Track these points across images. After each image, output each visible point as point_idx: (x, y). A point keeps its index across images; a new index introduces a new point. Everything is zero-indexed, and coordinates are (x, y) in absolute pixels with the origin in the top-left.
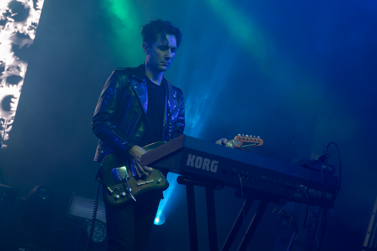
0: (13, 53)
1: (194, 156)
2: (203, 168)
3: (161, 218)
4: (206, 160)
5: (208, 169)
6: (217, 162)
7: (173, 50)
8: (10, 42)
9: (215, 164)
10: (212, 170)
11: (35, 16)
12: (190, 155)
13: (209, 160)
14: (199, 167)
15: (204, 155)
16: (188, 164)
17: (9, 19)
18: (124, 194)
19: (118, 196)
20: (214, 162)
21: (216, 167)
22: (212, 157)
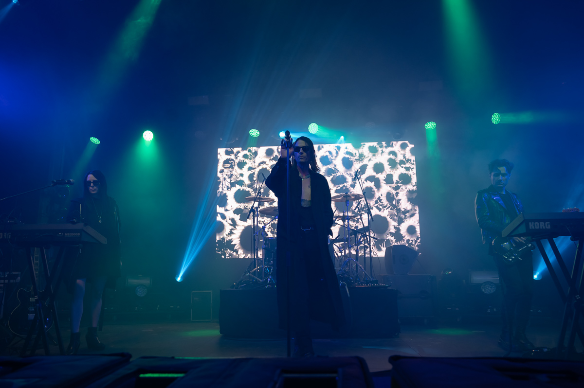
0: (409, 202)
1: (533, 223)
2: (541, 228)
3: (538, 276)
4: (541, 223)
5: (544, 228)
6: (549, 223)
7: (503, 175)
8: (406, 197)
9: (548, 224)
10: (547, 228)
11: (414, 180)
12: (530, 223)
13: (543, 223)
14: (538, 228)
15: (539, 221)
16: (531, 228)
17: (400, 185)
18: (513, 257)
19: (511, 260)
20: (547, 223)
21: (549, 225)
22: (544, 221)
